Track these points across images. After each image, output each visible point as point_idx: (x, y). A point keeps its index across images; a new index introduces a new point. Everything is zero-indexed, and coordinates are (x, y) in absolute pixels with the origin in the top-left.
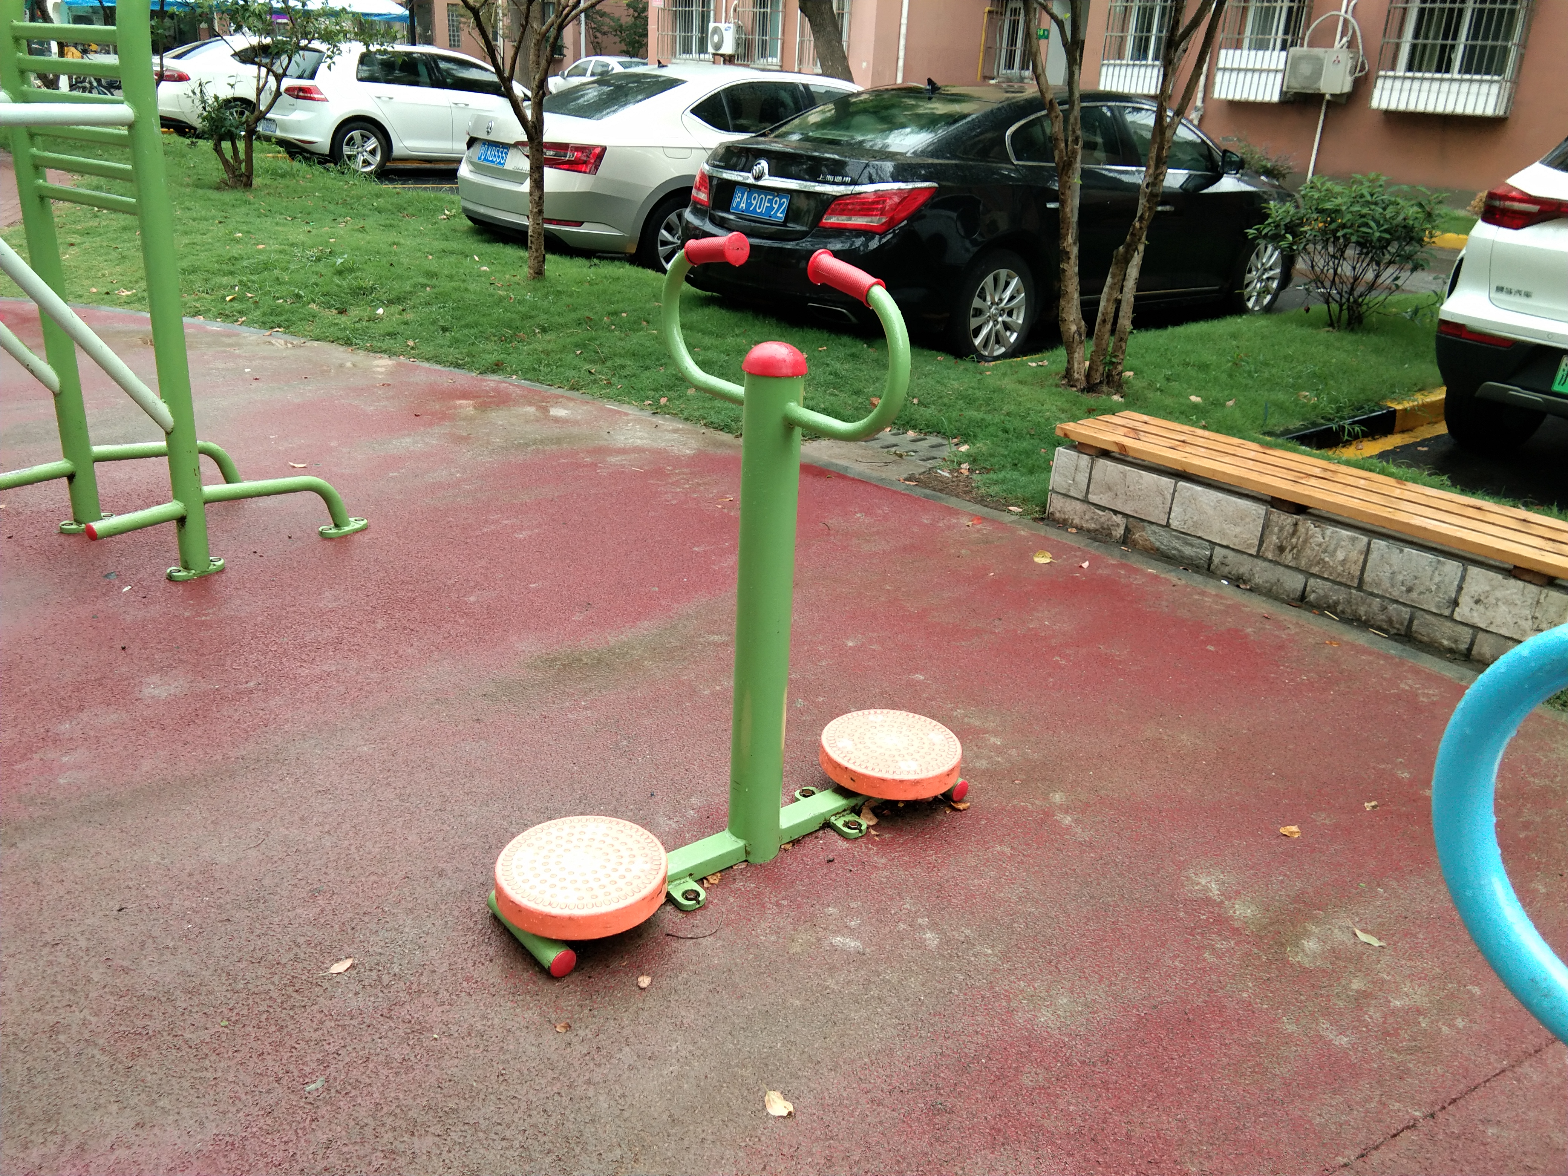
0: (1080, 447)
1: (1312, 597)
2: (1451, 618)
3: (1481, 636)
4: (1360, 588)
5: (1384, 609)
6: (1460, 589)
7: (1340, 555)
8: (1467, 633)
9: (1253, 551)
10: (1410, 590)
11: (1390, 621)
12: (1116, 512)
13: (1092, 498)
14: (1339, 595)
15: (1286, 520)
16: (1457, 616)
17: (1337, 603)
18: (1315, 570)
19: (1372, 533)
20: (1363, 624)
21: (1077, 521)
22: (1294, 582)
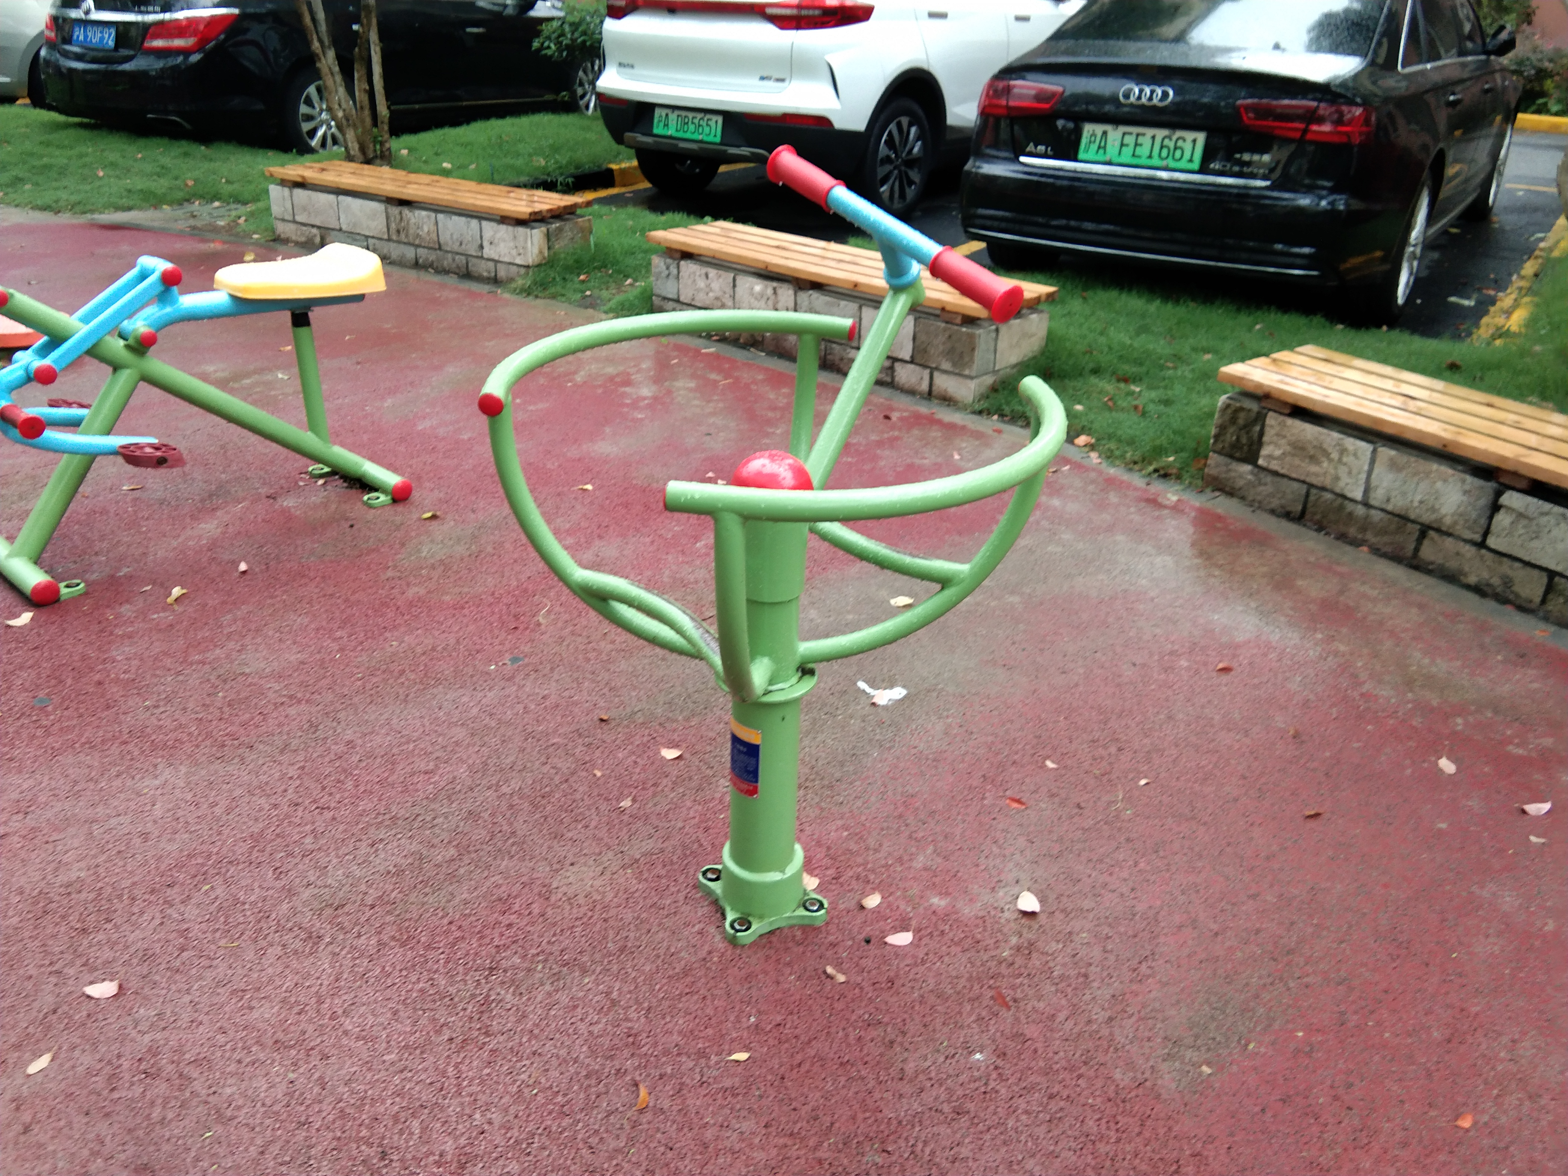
0: (283, 183)
1: (421, 261)
2: (482, 257)
3: (499, 265)
4: (440, 248)
5: (454, 260)
6: (481, 237)
7: (426, 229)
8: (491, 265)
9: (386, 237)
10: (461, 244)
11: (458, 267)
12: (313, 226)
13: (298, 218)
14: (432, 256)
15: (395, 210)
16: (485, 256)
17: (433, 262)
18: (417, 242)
19: (436, 211)
20: (446, 272)
21: (294, 238)
22: (410, 253)
